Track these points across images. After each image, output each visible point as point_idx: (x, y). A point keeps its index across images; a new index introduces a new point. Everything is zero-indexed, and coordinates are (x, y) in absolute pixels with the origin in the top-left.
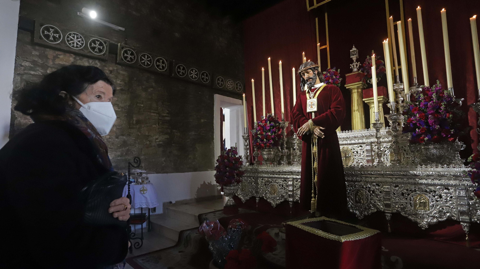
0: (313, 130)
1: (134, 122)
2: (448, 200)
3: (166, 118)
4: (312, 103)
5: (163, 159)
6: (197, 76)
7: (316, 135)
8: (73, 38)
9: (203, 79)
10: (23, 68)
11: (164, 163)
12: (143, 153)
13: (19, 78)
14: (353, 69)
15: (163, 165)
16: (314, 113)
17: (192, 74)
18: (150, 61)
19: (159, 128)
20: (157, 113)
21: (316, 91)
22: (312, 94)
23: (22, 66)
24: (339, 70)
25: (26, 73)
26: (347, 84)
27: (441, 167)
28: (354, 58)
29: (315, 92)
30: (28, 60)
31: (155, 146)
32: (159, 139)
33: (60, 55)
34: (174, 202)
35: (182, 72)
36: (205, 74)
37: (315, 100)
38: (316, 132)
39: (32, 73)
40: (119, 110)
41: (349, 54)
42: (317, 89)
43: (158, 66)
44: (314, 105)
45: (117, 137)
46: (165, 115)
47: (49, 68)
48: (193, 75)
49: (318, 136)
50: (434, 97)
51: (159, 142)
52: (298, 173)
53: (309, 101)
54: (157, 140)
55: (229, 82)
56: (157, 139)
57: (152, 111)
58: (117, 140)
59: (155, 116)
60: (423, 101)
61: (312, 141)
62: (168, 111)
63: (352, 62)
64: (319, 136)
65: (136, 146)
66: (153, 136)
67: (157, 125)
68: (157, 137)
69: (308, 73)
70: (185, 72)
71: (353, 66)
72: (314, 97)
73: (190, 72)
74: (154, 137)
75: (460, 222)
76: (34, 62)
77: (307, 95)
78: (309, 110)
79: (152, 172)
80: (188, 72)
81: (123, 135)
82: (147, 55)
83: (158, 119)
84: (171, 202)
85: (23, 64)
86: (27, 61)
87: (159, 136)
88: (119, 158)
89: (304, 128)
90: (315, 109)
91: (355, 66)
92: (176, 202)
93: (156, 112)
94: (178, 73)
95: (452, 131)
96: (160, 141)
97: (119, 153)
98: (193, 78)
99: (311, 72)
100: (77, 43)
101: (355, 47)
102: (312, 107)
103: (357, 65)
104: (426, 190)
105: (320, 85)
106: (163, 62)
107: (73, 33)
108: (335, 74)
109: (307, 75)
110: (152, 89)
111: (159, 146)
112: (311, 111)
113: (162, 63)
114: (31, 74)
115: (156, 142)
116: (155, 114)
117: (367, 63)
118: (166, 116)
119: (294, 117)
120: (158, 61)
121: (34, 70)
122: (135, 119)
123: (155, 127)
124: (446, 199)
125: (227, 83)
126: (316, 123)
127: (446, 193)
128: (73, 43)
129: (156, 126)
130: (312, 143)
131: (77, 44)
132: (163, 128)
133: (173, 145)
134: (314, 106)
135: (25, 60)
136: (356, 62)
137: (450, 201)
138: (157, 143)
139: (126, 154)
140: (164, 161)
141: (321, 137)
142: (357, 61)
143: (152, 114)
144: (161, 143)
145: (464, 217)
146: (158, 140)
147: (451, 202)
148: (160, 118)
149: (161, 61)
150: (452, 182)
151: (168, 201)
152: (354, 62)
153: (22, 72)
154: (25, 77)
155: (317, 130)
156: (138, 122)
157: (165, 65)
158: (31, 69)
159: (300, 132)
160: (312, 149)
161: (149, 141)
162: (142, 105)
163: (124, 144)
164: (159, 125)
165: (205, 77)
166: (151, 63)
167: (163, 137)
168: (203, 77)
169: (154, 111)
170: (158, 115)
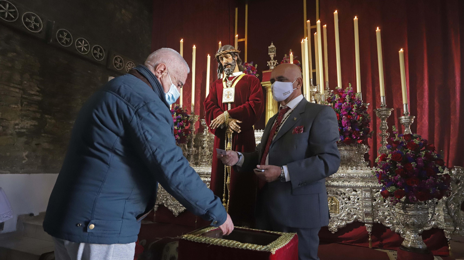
0: (229, 123)
2: (355, 202)
3: (35, 98)
4: (228, 92)
5: (25, 154)
6: (88, 49)
7: (231, 129)
9: (95, 54)
11: (25, 159)
14: (270, 67)
15: (24, 162)
16: (230, 104)
17: (80, 45)
18: (14, 13)
19: (21, 110)
20: (19, 89)
21: (234, 79)
22: (229, 83)
24: (256, 65)
26: (263, 82)
27: (350, 169)
28: (272, 55)
29: (232, 80)
31: (11, 134)
32: (20, 125)
34: (36, 214)
35: (66, 40)
36: (99, 49)
37: (232, 90)
38: (231, 125)
41: (267, 51)
42: (235, 78)
43: (27, 24)
44: (231, 95)
46: (33, 93)
48: (81, 47)
49: (233, 130)
50: (347, 98)
51: (19, 129)
52: (207, 174)
53: (225, 91)
54: (17, 127)
55: (130, 65)
56: (17, 124)
57: (12, 85)
59: (17, 92)
60: (337, 102)
61: (226, 137)
62: (39, 87)
63: (270, 59)
64: (235, 130)
66: (11, 120)
67: (19, 105)
68: (17, 122)
69: (227, 57)
70: (70, 40)
71: (271, 63)
72: (231, 86)
73: (77, 42)
74: (13, 122)
75: (364, 223)
77: (224, 83)
78: (225, 100)
79: (4, 172)
80: (74, 42)
82: (9, 3)
83: (22, 97)
84: (32, 215)
87: (22, 121)
89: (218, 121)
90: (232, 99)
91: (272, 64)
92: (40, 213)
93: (19, 86)
94: (60, 41)
95: (361, 133)
96: (22, 128)
98: (81, 51)
99: (231, 57)
101: (273, 44)
102: (228, 97)
103: (274, 63)
104: (337, 193)
105: (238, 74)
106: (37, 20)
108: (252, 68)
109: (226, 59)
110: (14, 54)
111: (20, 134)
112: (227, 101)
113: (34, 21)
115: (15, 129)
116: (17, 90)
117: (285, 62)
118: (34, 95)
119: (207, 108)
120: (28, 16)
123: (15, 108)
124: (354, 201)
125: (127, 65)
126: (233, 115)
127: (354, 195)
129: (16, 106)
130: (226, 139)
132: (29, 110)
133: (43, 135)
134: (231, 97)
136: (273, 59)
137: (357, 202)
138: (17, 130)
140: (27, 156)
141: (237, 131)
142: (275, 59)
143: (12, 89)
144: (23, 130)
145: (368, 219)
146: (19, 127)
147: (357, 204)
148: (24, 96)
149: (33, 18)
150: (360, 184)
151: (27, 212)
152: (271, 59)
155: (233, 123)
157: (40, 25)
159: (214, 124)
160: (226, 146)
161: (3, 126)
164: (22, 106)
165: (99, 53)
166: (15, 16)
167: (27, 123)
168: (95, 52)
169: (16, 86)
170: (21, 91)
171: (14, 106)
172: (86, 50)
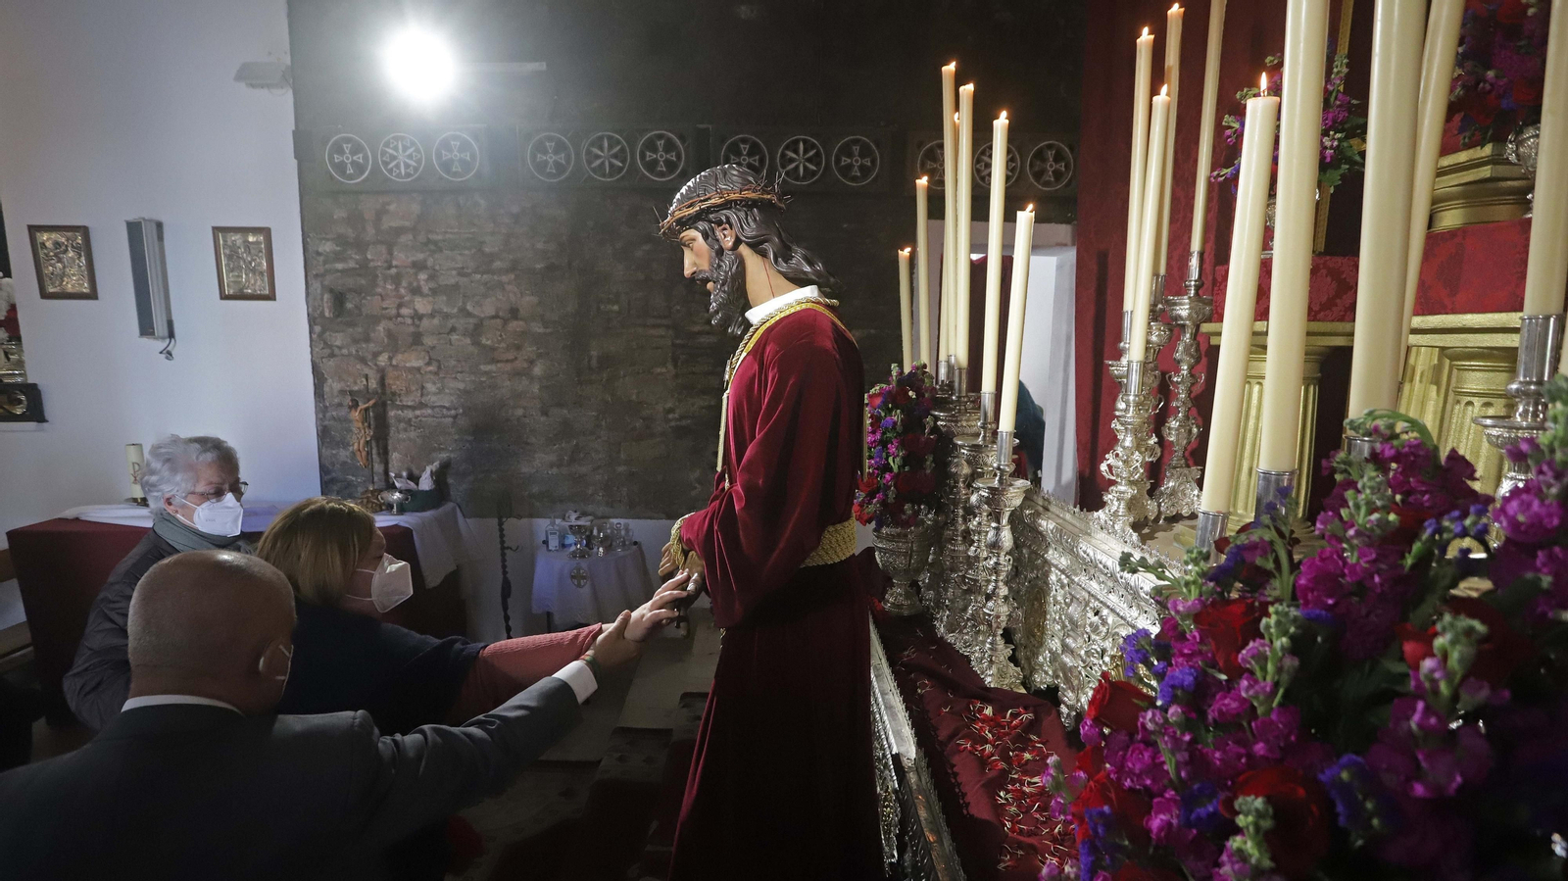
1: (594, 363)
3: (703, 340)
5: (694, 475)
6: (818, 164)
8: (395, 154)
9: (845, 170)
10: (321, 259)
11: (696, 488)
12: (623, 456)
13: (316, 285)
15: (693, 493)
17: (792, 160)
18: (621, 154)
19: (676, 376)
20: (668, 327)
23: (318, 254)
25: (327, 271)
30: (328, 237)
31: (665, 434)
32: (678, 411)
33: (389, 204)
36: (857, 148)
39: (340, 266)
40: (548, 331)
43: (652, 166)
45: (545, 413)
46: (697, 328)
47: (370, 247)
48: (797, 167)
51: (677, 420)
54: (671, 416)
56: (671, 411)
57: (650, 321)
58: (543, 419)
59: (662, 337)
65: (600, 437)
66: (657, 403)
67: (670, 366)
68: (669, 405)
70: (762, 160)
73: (783, 155)
74: (659, 408)
76: (341, 240)
80: (772, 159)
81: (560, 405)
82: (609, 137)
83: (673, 345)
85: (320, 250)
86: (328, 240)
87: (680, 401)
88: (555, 470)
93: (665, 322)
96: (682, 418)
97: (552, 458)
98: (798, 177)
100: (405, 163)
106: (670, 147)
107: (393, 138)
110: (647, 247)
111: (680, 432)
113: (664, 151)
114: (338, 271)
115: (668, 421)
116: (661, 332)
118: (700, 333)
120: (651, 146)
121: (344, 260)
122: (594, 353)
123: (661, 373)
128: (398, 166)
129: (664, 370)
131: (407, 166)
132: (694, 373)
135: (324, 239)
138: (673, 424)
139: (573, 460)
140: (698, 480)
143: (651, 331)
144: (684, 423)
146: (677, 416)
148: (678, 342)
149: (660, 143)
153: (321, 269)
154: (328, 280)
156: (606, 361)
157: (679, 157)
158: (338, 257)
161: (644, 419)
162: (616, 308)
163: (566, 430)
164: (675, 366)
165: (857, 162)
166: (624, 161)
167: (693, 405)
168: (845, 161)
169: (659, 321)
170: (671, 332)
171: (659, 370)
172: (815, 168)
